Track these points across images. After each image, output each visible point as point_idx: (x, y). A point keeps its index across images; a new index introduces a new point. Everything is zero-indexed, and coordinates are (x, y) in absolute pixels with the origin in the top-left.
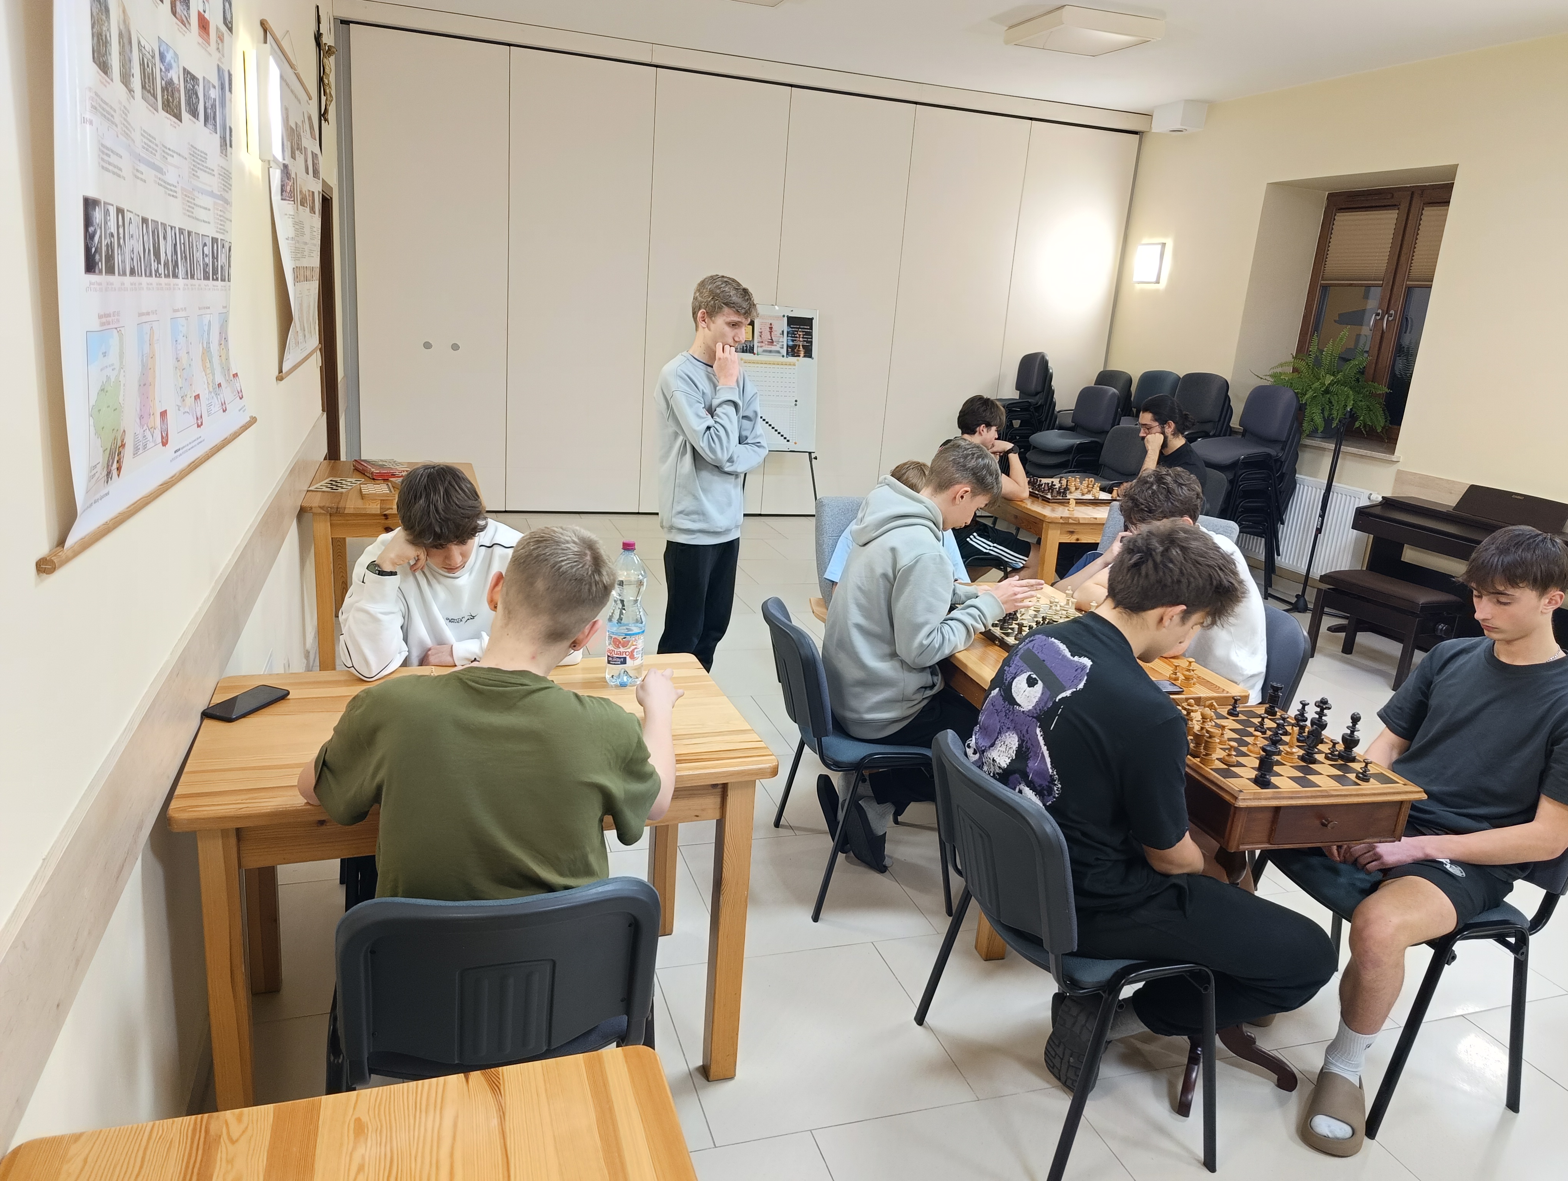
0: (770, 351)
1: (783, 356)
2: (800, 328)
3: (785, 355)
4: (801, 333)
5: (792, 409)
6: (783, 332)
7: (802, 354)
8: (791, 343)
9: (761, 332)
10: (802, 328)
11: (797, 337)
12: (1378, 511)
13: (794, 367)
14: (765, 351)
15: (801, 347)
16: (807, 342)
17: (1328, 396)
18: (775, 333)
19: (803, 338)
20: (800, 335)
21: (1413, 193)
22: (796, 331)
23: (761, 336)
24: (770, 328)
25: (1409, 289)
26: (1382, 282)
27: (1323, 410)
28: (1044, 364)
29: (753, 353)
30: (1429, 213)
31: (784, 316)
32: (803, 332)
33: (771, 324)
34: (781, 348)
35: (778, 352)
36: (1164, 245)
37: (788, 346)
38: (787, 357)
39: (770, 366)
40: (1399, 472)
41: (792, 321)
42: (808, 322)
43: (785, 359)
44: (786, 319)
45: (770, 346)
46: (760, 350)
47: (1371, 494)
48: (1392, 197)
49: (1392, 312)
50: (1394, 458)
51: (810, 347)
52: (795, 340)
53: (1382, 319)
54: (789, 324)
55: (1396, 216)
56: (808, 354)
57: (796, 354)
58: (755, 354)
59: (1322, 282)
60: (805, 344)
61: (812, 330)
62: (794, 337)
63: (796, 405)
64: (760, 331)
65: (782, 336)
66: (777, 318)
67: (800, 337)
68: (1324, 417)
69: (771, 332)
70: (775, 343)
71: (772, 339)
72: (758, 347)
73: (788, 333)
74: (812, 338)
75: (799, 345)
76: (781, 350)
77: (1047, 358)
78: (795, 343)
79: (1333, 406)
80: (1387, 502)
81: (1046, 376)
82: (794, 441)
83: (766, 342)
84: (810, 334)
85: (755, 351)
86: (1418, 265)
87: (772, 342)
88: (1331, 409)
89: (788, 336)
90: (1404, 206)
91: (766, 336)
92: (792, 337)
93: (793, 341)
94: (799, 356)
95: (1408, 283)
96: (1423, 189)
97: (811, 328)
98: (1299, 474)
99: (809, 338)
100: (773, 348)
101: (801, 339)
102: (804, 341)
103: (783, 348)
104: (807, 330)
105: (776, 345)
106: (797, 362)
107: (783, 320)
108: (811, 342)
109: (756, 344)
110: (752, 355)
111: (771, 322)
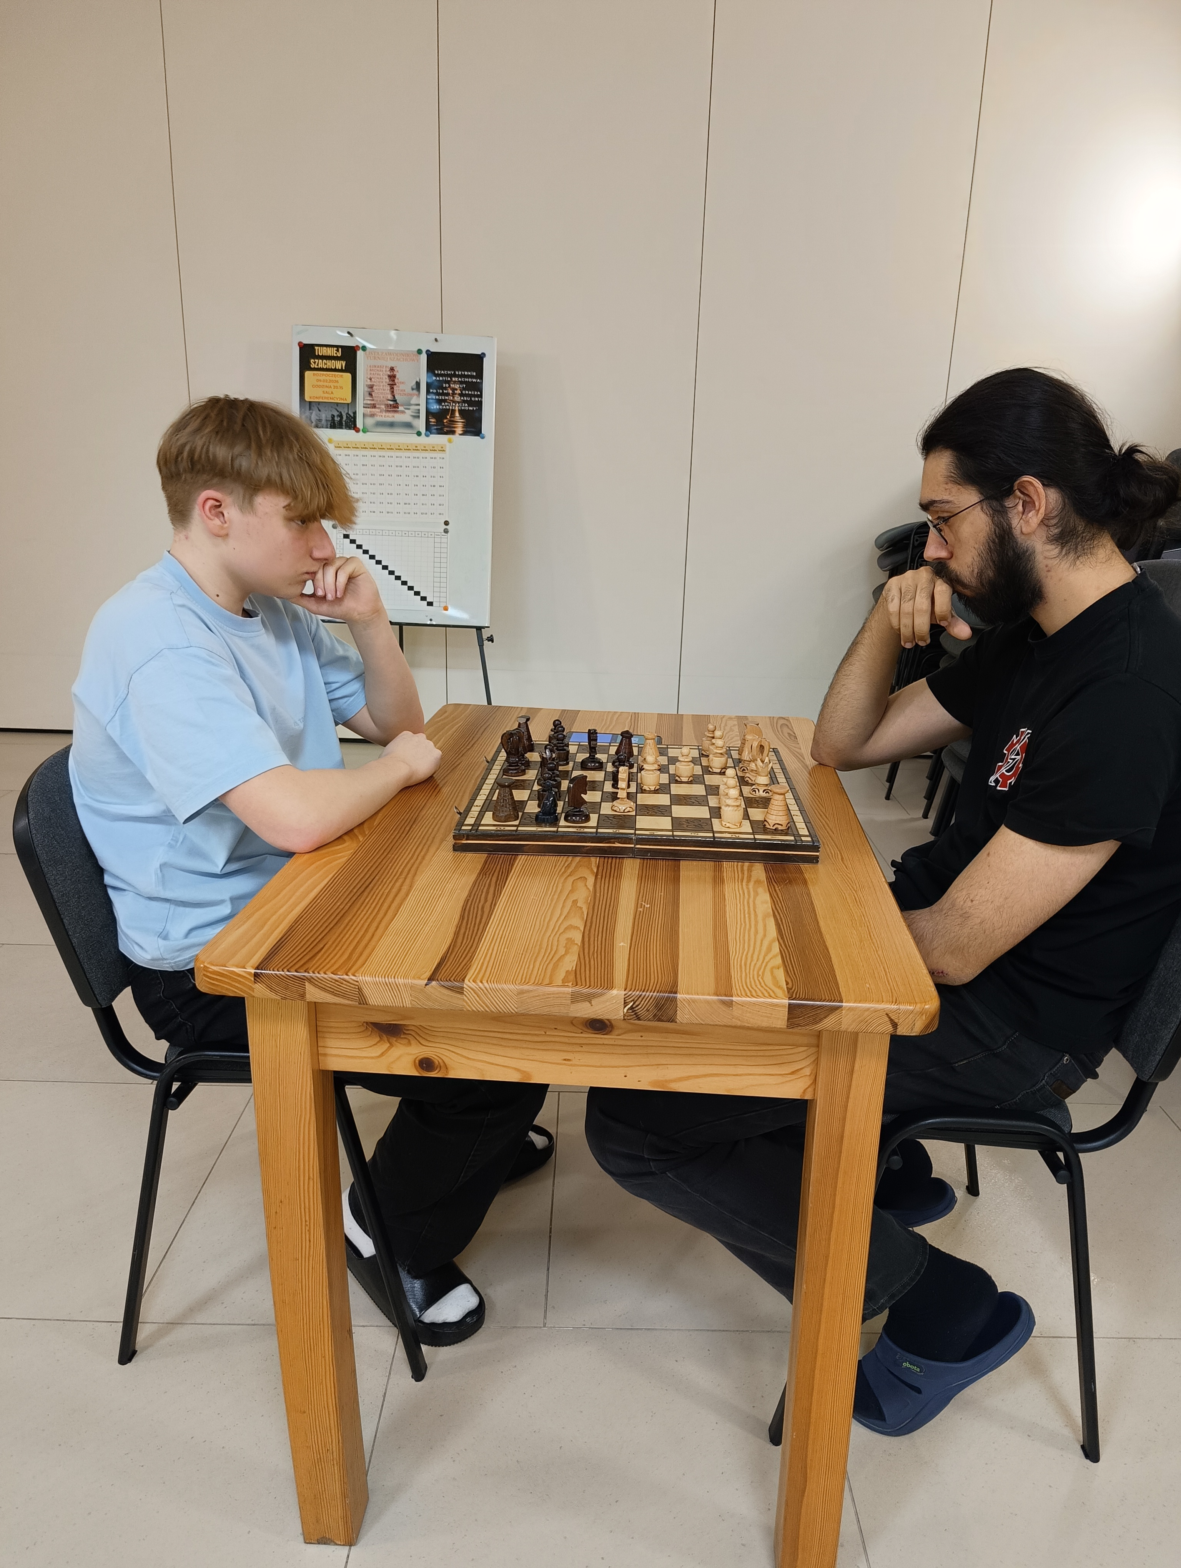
0: (392, 425)
1: (419, 434)
2: (455, 375)
3: (423, 430)
4: (457, 386)
5: (437, 540)
6: (418, 384)
7: (459, 429)
8: (435, 407)
9: (371, 387)
10: (458, 376)
11: (448, 394)
13: (441, 455)
14: (380, 424)
15: (457, 414)
16: (470, 403)
18: (402, 387)
19: (461, 395)
20: (454, 390)
22: (448, 382)
23: (370, 395)
24: (390, 376)
29: (355, 428)
31: (420, 352)
32: (461, 383)
33: (392, 369)
34: (414, 417)
35: (408, 425)
37: (429, 413)
38: (427, 436)
39: (390, 453)
41: (437, 361)
42: (474, 362)
43: (423, 440)
44: (424, 357)
45: (391, 414)
46: (370, 421)
51: (477, 415)
52: (445, 401)
54: (431, 368)
56: (474, 427)
57: (445, 429)
58: (358, 431)
60: (466, 407)
61: (482, 378)
62: (443, 394)
63: (446, 531)
64: (369, 383)
65: (415, 392)
66: (405, 355)
67: (454, 394)
69: (392, 387)
70: (401, 408)
71: (395, 400)
72: (364, 415)
73: (429, 386)
74: (481, 396)
75: (453, 411)
76: (415, 422)
78: (445, 406)
82: (443, 605)
83: (383, 407)
84: (478, 387)
85: (359, 424)
87: (394, 406)
89: (428, 392)
91: (383, 393)
92: (437, 394)
93: (439, 402)
94: (453, 432)
97: (480, 375)
99: (475, 396)
100: (398, 417)
101: (457, 398)
102: (464, 401)
103: (419, 417)
104: (470, 380)
105: (403, 412)
106: (448, 444)
107: (418, 361)
108: (480, 404)
109: (360, 411)
110: (353, 431)
111: (391, 364)
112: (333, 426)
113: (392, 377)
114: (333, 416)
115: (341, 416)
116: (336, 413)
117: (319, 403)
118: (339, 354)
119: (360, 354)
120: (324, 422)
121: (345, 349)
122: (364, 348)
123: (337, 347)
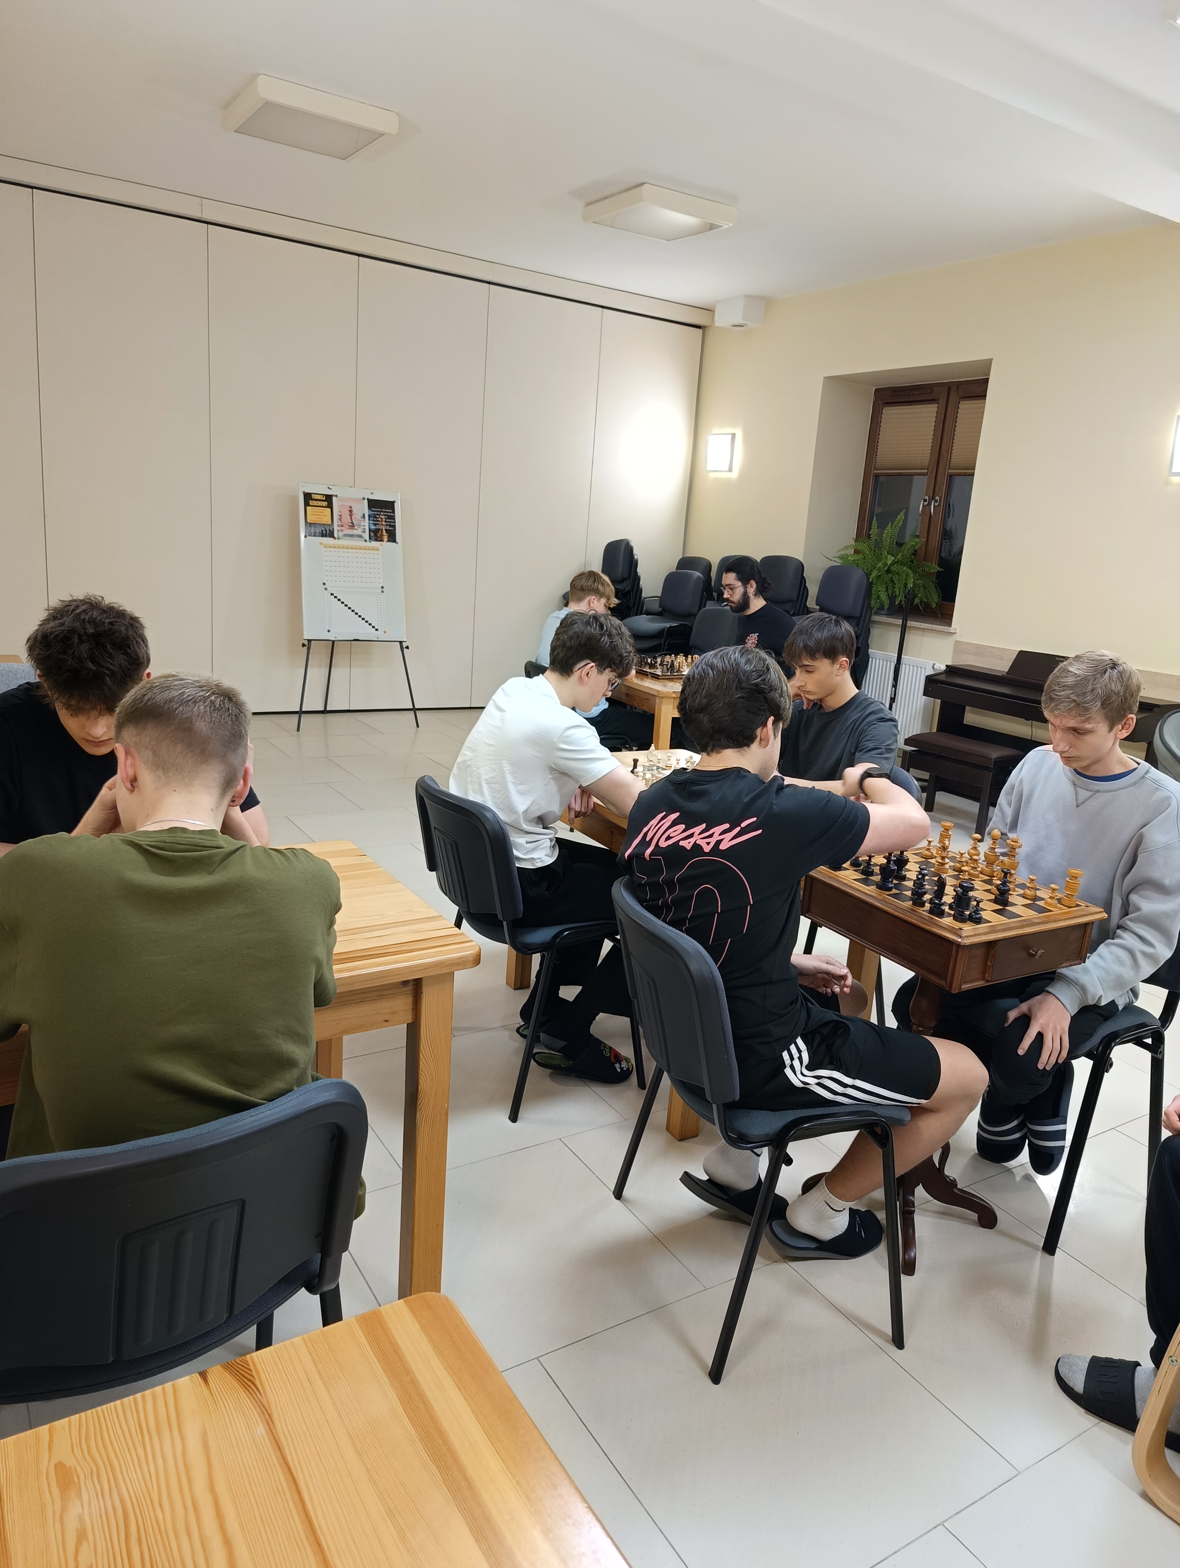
0: (352, 536)
1: (366, 541)
2: (382, 511)
3: (368, 539)
4: (383, 517)
5: (378, 596)
6: (364, 515)
7: (386, 539)
8: (373, 527)
9: (341, 516)
10: (384, 512)
11: (379, 521)
12: (943, 678)
13: (378, 552)
14: (346, 535)
15: (384, 531)
16: (390, 526)
17: (890, 575)
18: (356, 516)
19: (386, 521)
20: (382, 519)
21: (949, 388)
22: (378, 515)
23: (340, 520)
24: (349, 511)
25: (951, 476)
26: (926, 471)
27: (887, 588)
28: (629, 549)
29: (334, 537)
30: (966, 407)
31: (364, 499)
32: (385, 515)
33: (351, 507)
34: (363, 532)
35: (360, 536)
36: (734, 435)
37: (370, 530)
38: (370, 542)
39: (352, 550)
40: (957, 644)
41: (373, 504)
42: (390, 505)
43: (368, 544)
44: (366, 501)
45: (351, 530)
46: (341, 534)
47: (934, 664)
48: (932, 392)
49: (937, 498)
50: (952, 630)
51: (393, 532)
52: (378, 524)
53: (929, 504)
54: (370, 507)
55: (936, 409)
56: (392, 538)
57: (379, 539)
59: (875, 472)
60: (388, 528)
61: (394, 514)
62: (376, 521)
63: (382, 592)
64: (340, 514)
65: (363, 519)
66: (357, 500)
67: (382, 521)
68: (888, 595)
69: (351, 516)
70: (356, 527)
71: (352, 523)
72: (338, 531)
73: (369, 516)
74: (395, 522)
75: (382, 530)
76: (363, 535)
77: (632, 545)
78: (378, 527)
79: (895, 584)
80: (951, 670)
81: (632, 563)
82: (384, 630)
83: (347, 526)
84: (393, 518)
85: (336, 535)
86: (958, 454)
87: (352, 526)
88: (894, 588)
89: (369, 520)
90: (943, 400)
91: (346, 519)
92: (374, 520)
93: (375, 525)
94: (382, 541)
95: (949, 471)
96: (958, 385)
97: (393, 512)
98: (872, 649)
99: (392, 522)
100: (354, 532)
101: (384, 523)
102: (387, 525)
103: (365, 532)
104: (389, 514)
105: (357, 529)
106: (380, 547)
107: (363, 503)
108: (394, 526)
109: (336, 528)
110: (332, 539)
111: (350, 504)
112: (323, 535)
113: (351, 511)
114: (322, 531)
115: (326, 530)
116: (324, 529)
117: (315, 524)
118: (324, 499)
119: (334, 498)
120: (318, 534)
121: (327, 496)
122: (336, 496)
123: (323, 495)
